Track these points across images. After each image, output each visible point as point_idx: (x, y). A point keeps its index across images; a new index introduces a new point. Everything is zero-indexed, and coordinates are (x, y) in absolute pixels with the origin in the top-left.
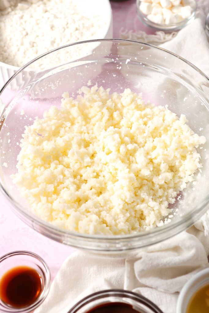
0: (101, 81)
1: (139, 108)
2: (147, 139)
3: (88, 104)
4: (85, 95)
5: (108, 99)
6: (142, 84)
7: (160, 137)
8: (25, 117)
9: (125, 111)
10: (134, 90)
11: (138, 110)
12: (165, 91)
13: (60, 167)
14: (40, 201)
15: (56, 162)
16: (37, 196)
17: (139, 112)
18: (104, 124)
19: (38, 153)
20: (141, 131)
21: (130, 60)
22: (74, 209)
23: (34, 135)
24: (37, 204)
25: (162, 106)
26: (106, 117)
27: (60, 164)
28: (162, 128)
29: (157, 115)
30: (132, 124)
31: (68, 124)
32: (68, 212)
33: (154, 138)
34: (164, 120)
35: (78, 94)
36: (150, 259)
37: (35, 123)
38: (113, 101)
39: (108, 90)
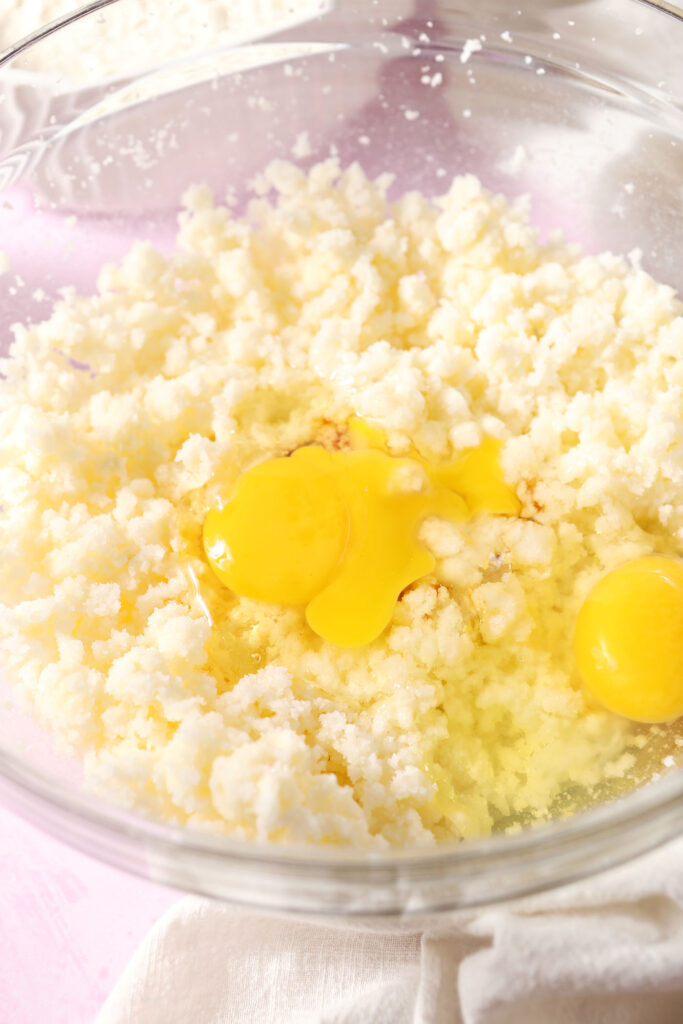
0: (354, 140)
1: (510, 261)
2: (540, 399)
3: (293, 239)
4: (281, 201)
5: (381, 222)
6: (529, 157)
7: (600, 388)
8: (15, 286)
9: (450, 273)
10: (494, 184)
11: (507, 271)
12: (629, 188)
13: (158, 509)
14: (56, 658)
15: (142, 483)
16: (42, 637)
17: (513, 278)
18: (358, 331)
19: (60, 444)
20: (517, 363)
21: (482, 43)
22: (201, 700)
23: (49, 365)
24: (41, 668)
25: (616, 253)
26: (369, 294)
27: (156, 496)
28: (608, 352)
29: (589, 293)
30: (477, 330)
31: (205, 324)
32: (173, 711)
33: (570, 393)
34: (618, 318)
35: (253, 195)
36: (533, 955)
37: (61, 314)
38: (402, 231)
39: (385, 180)
